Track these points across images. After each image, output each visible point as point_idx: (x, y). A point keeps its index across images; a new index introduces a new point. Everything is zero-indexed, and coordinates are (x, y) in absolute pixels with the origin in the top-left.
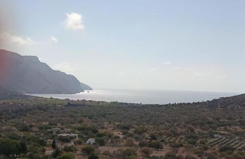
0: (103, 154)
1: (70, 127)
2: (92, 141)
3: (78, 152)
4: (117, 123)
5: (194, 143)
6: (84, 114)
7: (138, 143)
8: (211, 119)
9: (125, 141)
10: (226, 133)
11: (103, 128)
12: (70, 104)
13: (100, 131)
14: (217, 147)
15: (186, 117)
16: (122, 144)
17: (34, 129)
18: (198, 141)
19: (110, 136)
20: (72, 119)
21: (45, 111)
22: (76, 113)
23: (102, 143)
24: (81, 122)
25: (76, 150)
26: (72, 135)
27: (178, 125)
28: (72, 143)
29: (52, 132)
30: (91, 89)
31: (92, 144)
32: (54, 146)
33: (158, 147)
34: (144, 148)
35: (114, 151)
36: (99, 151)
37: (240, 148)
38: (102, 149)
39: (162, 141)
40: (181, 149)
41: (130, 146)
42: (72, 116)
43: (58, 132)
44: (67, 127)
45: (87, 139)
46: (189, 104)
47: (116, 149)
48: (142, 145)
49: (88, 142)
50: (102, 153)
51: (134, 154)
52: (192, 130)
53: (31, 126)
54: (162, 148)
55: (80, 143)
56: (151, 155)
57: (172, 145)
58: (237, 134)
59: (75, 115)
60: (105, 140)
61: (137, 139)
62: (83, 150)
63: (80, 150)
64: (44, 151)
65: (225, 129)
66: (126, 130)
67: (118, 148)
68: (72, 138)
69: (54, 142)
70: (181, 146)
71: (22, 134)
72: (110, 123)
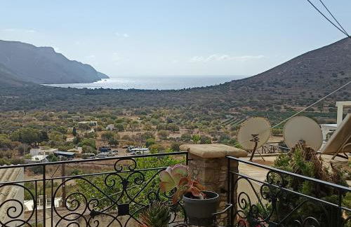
0: (122, 139)
1: (90, 115)
2: (111, 126)
3: (98, 138)
4: (135, 109)
5: (208, 124)
6: (102, 102)
7: (155, 127)
8: (223, 101)
9: (143, 126)
10: (237, 113)
11: (122, 114)
12: (87, 92)
13: (120, 118)
14: (229, 127)
15: (200, 100)
16: (140, 128)
17: (55, 118)
18: (212, 123)
19: (128, 122)
20: (91, 108)
21: (63, 100)
22: (95, 101)
23: (121, 129)
24: (100, 109)
25: (96, 136)
26: (92, 122)
27: (193, 108)
28: (92, 130)
29: (71, 121)
30: (108, 78)
31: (111, 129)
32: (74, 134)
33: (175, 130)
34: (162, 131)
35: (133, 136)
36: (119, 136)
38: (122, 134)
39: (178, 124)
40: (196, 130)
41: (148, 130)
42: (90, 104)
43: (78, 120)
44: (86, 115)
45: (107, 125)
46: (202, 88)
47: (135, 133)
48: (159, 129)
49: (107, 128)
50: (121, 137)
51: (152, 137)
52: (206, 113)
53: (51, 116)
54: (178, 130)
55: (100, 130)
56: (168, 138)
57: (188, 127)
58: (247, 113)
59: (94, 103)
60: (124, 126)
61: (154, 123)
62: (103, 135)
63: (100, 136)
64: (65, 138)
65: (237, 110)
66: (143, 116)
67: (136, 132)
68: (92, 125)
69: (75, 129)
70: (196, 127)
71: (42, 123)
72: (128, 109)
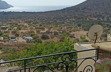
1: (6, 23)
2: (15, 28)
4: (25, 21)
5: (57, 26)
6: (11, 17)
8: (63, 16)
9: (29, 28)
10: (69, 21)
11: (20, 23)
12: (4, 13)
13: (19, 24)
14: (66, 27)
15: (53, 16)
18: (58, 26)
19: (23, 26)
20: (6, 20)
22: (8, 17)
23: (20, 29)
24: (10, 21)
25: (9, 32)
26: (7, 26)
27: (50, 20)
28: (7, 30)
30: (13, 7)
31: (16, 29)
33: (43, 29)
34: (37, 29)
35: (25, 32)
36: (19, 32)
37: (74, 27)
38: (20, 31)
39: (44, 26)
40: (52, 29)
41: (32, 29)
43: (1, 26)
44: (4, 23)
45: (14, 27)
46: (54, 11)
47: (26, 31)
48: (36, 28)
49: (14, 29)
50: (20, 33)
51: (33, 32)
52: (56, 21)
54: (44, 29)
55: (11, 29)
56: (40, 32)
57: (48, 28)
58: (73, 21)
59: (7, 18)
60: (21, 28)
61: (34, 26)
62: (12, 32)
65: (69, 20)
66: (29, 23)
68: (7, 27)
70: (52, 28)
72: (22, 20)
